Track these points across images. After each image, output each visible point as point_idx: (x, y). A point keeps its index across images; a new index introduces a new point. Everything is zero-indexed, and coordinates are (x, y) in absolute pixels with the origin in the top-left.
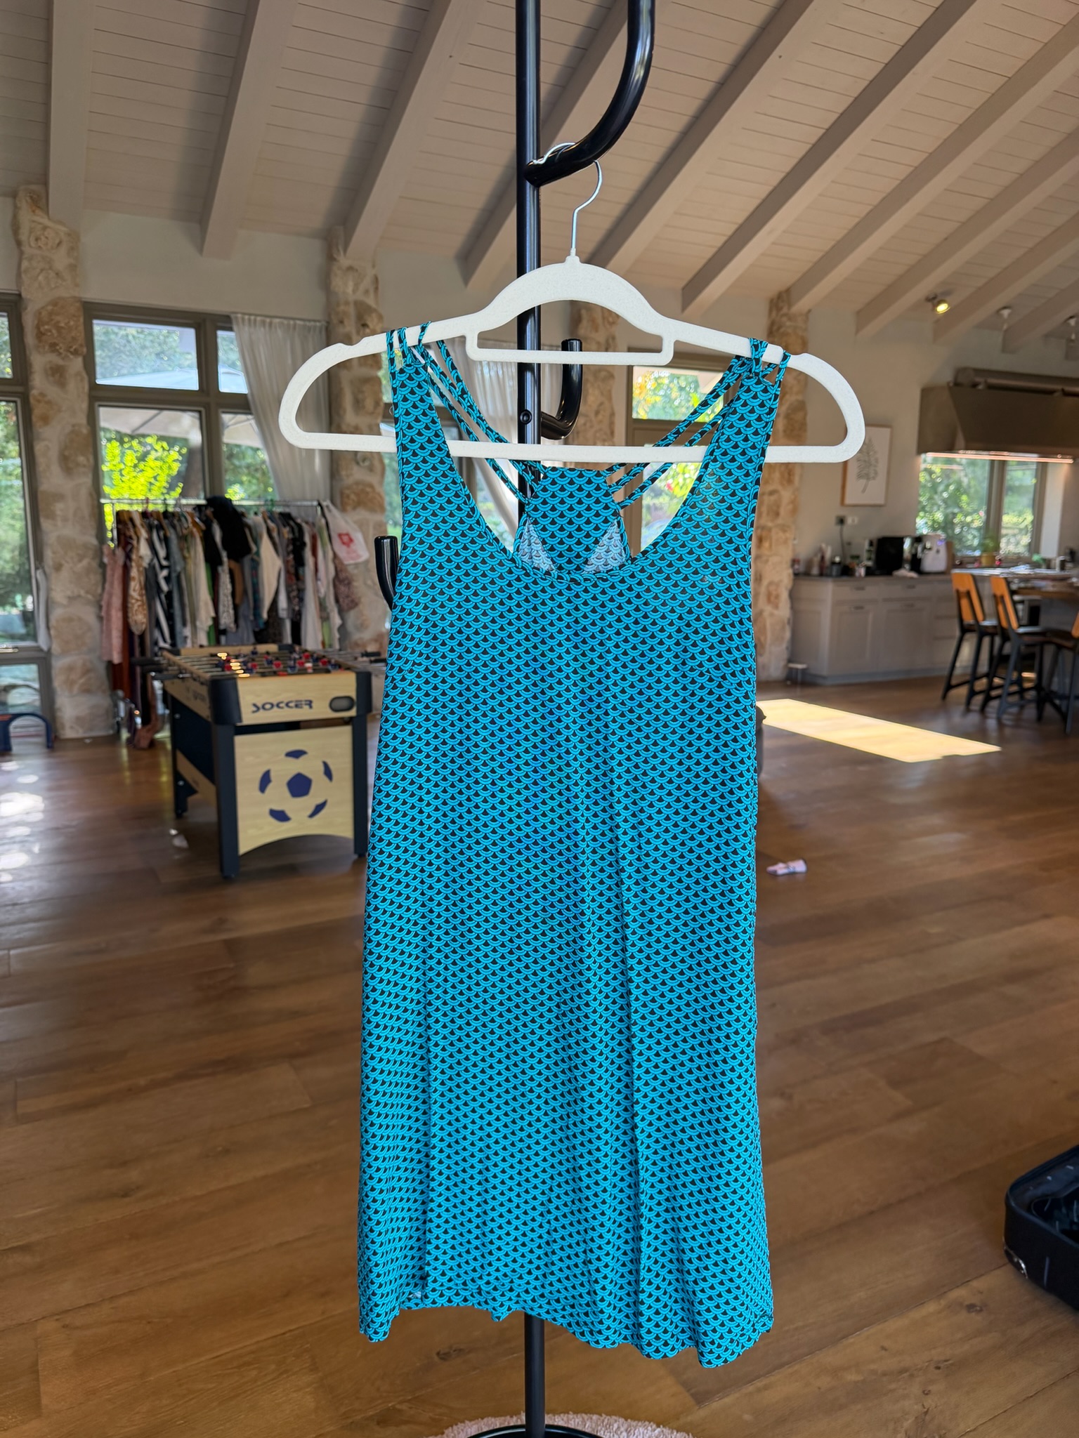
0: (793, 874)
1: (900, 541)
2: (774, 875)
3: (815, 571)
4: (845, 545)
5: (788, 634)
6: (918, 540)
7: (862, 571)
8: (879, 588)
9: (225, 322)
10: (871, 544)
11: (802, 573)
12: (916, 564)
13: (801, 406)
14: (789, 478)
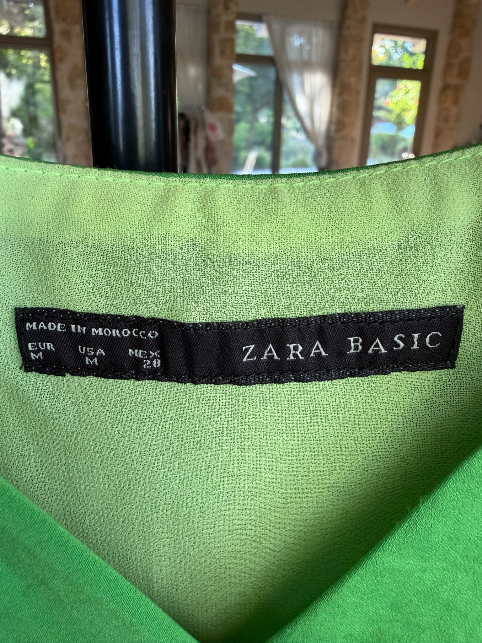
13: (467, 60)
14: (456, 101)
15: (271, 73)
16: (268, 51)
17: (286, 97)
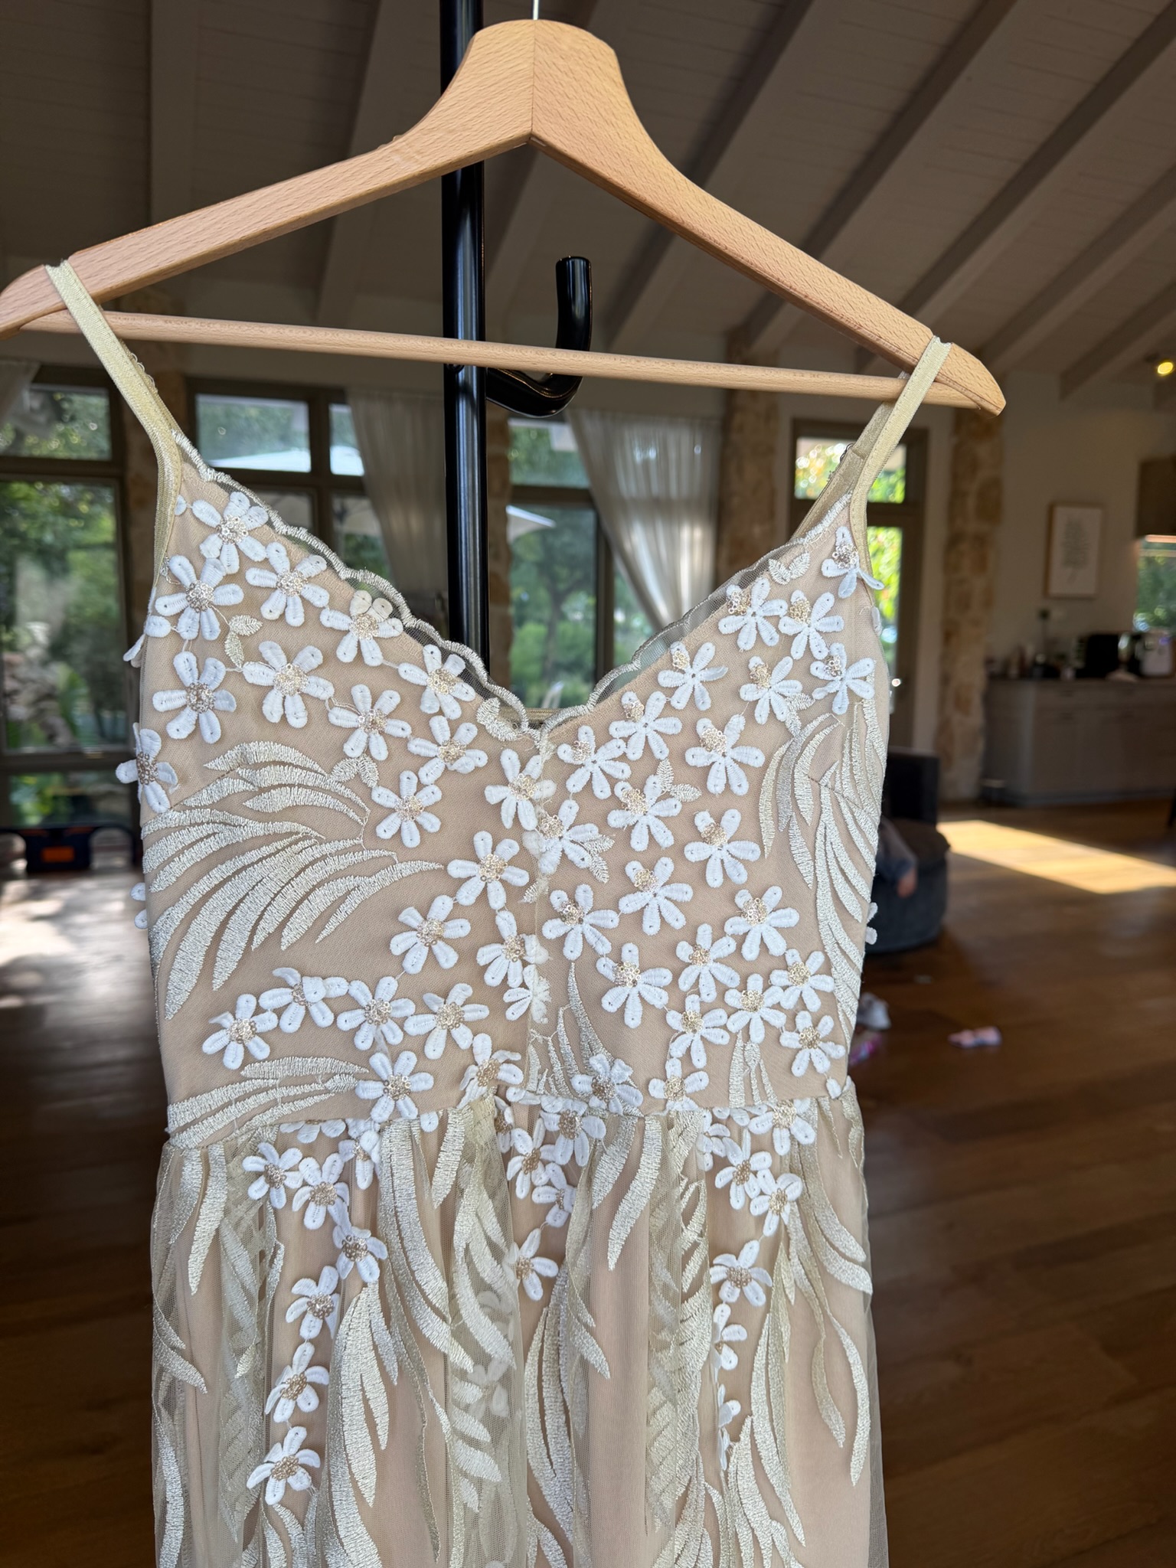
0: (981, 1047)
1: (1115, 639)
2: (958, 1046)
3: (1014, 671)
4: (1049, 643)
5: (980, 746)
6: (1137, 637)
7: (1068, 674)
8: (1091, 693)
9: (340, 396)
10: (1081, 641)
11: (999, 676)
12: (1134, 665)
13: (996, 483)
14: (981, 565)
15: (588, 519)
16: (577, 478)
17: (619, 566)
